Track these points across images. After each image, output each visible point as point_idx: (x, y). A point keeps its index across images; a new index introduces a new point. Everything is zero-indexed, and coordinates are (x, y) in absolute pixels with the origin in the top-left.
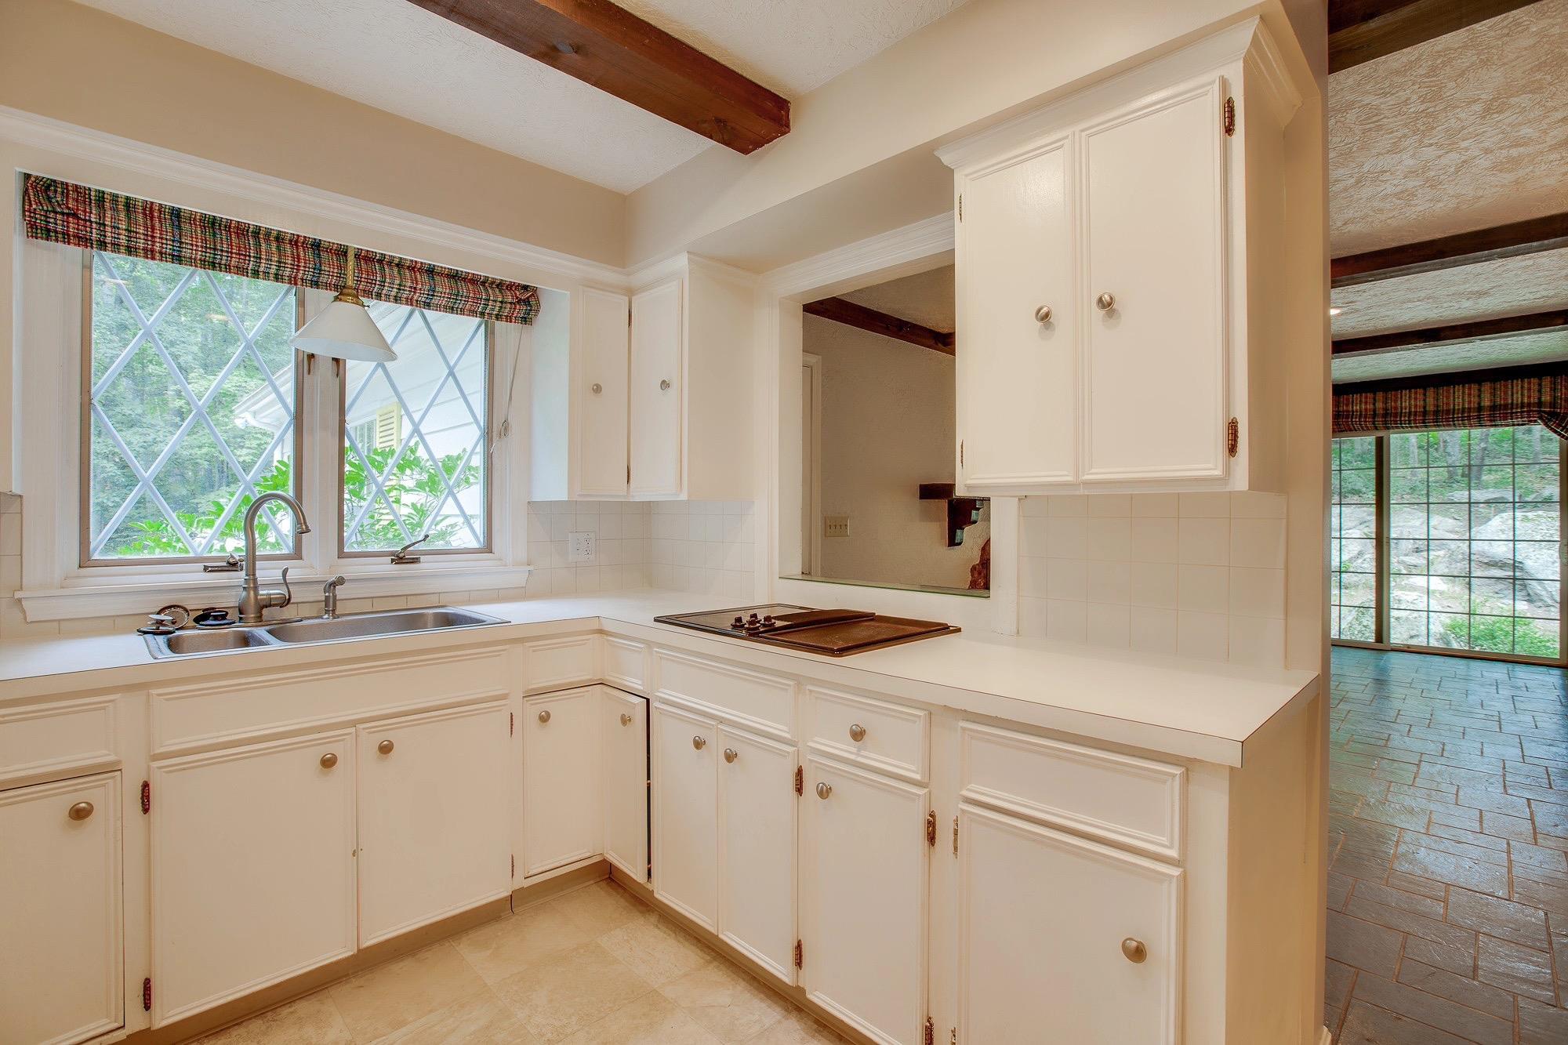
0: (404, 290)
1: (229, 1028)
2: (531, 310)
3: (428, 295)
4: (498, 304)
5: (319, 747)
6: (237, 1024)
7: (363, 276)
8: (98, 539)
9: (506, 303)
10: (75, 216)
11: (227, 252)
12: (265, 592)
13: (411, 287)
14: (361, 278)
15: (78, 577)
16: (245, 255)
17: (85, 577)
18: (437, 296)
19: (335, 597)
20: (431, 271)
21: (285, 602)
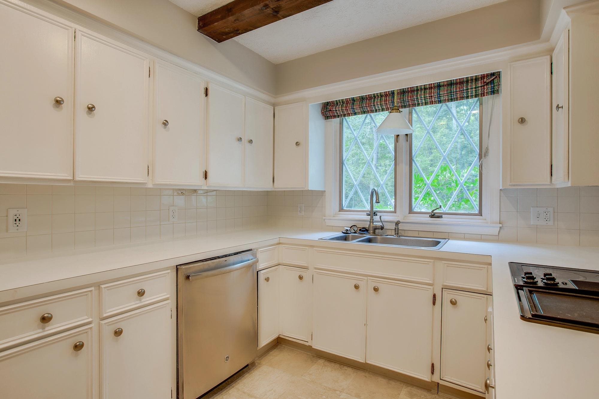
0: (427, 99)
1: (333, 362)
2: (494, 86)
3: (438, 97)
4: (474, 90)
5: (356, 281)
6: (334, 362)
7: (409, 99)
8: (345, 203)
9: (478, 87)
10: (330, 110)
11: (366, 107)
12: (375, 224)
13: (429, 97)
14: (409, 100)
15: (338, 214)
16: (371, 106)
17: (340, 214)
18: (442, 96)
19: (398, 229)
20: (439, 86)
21: (382, 228)
